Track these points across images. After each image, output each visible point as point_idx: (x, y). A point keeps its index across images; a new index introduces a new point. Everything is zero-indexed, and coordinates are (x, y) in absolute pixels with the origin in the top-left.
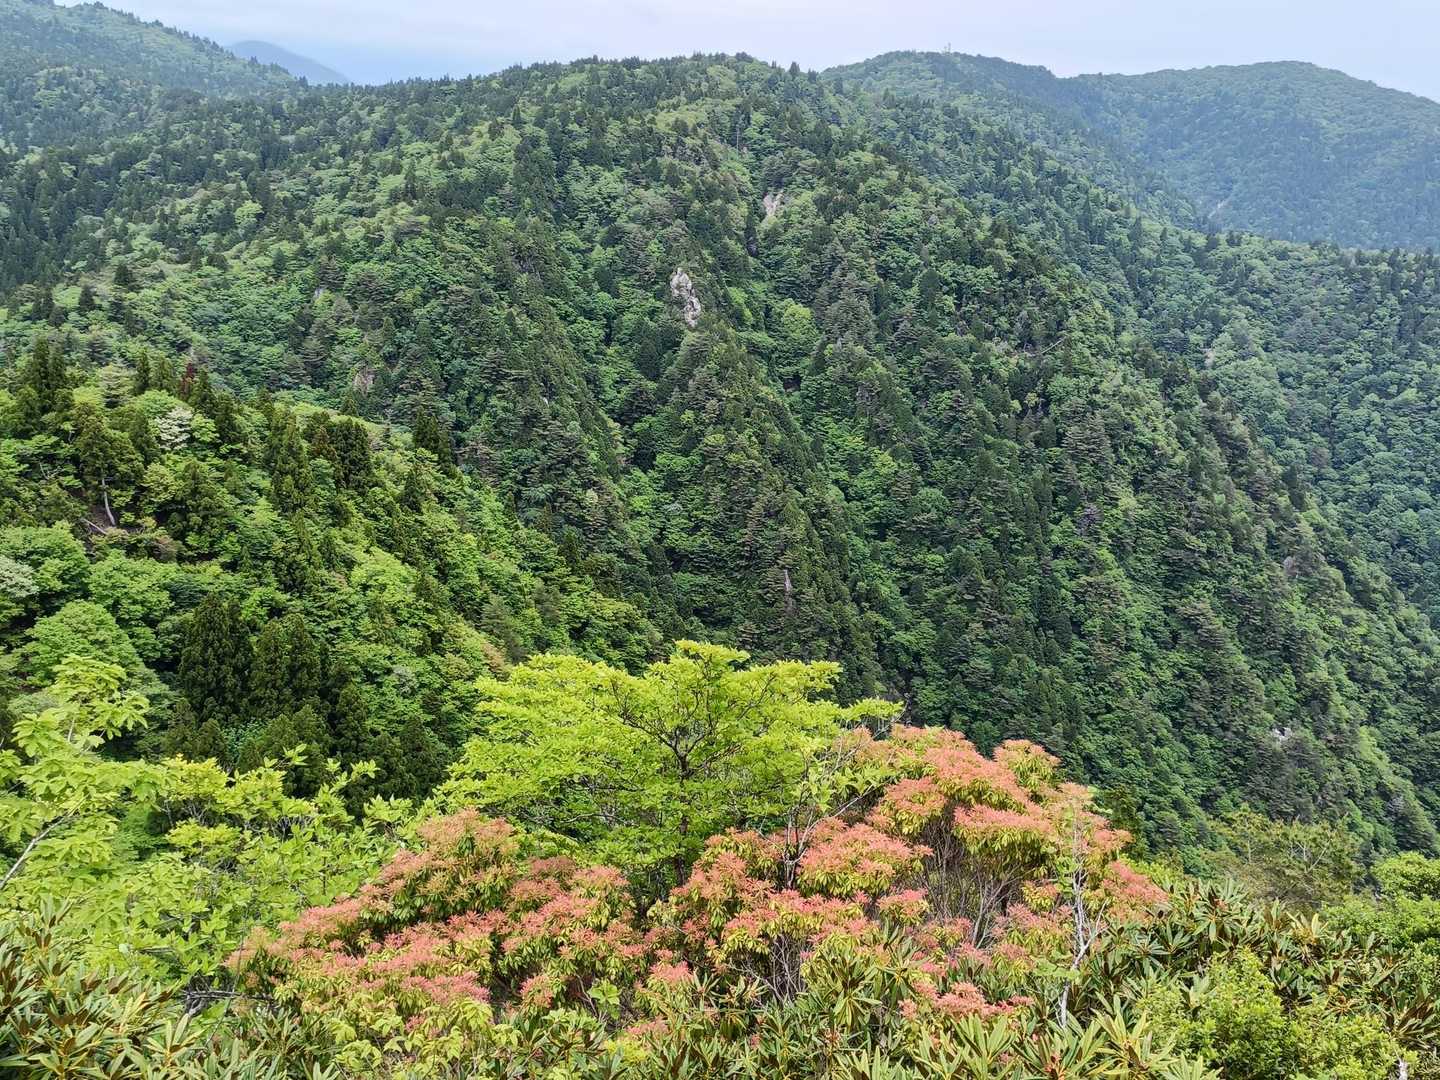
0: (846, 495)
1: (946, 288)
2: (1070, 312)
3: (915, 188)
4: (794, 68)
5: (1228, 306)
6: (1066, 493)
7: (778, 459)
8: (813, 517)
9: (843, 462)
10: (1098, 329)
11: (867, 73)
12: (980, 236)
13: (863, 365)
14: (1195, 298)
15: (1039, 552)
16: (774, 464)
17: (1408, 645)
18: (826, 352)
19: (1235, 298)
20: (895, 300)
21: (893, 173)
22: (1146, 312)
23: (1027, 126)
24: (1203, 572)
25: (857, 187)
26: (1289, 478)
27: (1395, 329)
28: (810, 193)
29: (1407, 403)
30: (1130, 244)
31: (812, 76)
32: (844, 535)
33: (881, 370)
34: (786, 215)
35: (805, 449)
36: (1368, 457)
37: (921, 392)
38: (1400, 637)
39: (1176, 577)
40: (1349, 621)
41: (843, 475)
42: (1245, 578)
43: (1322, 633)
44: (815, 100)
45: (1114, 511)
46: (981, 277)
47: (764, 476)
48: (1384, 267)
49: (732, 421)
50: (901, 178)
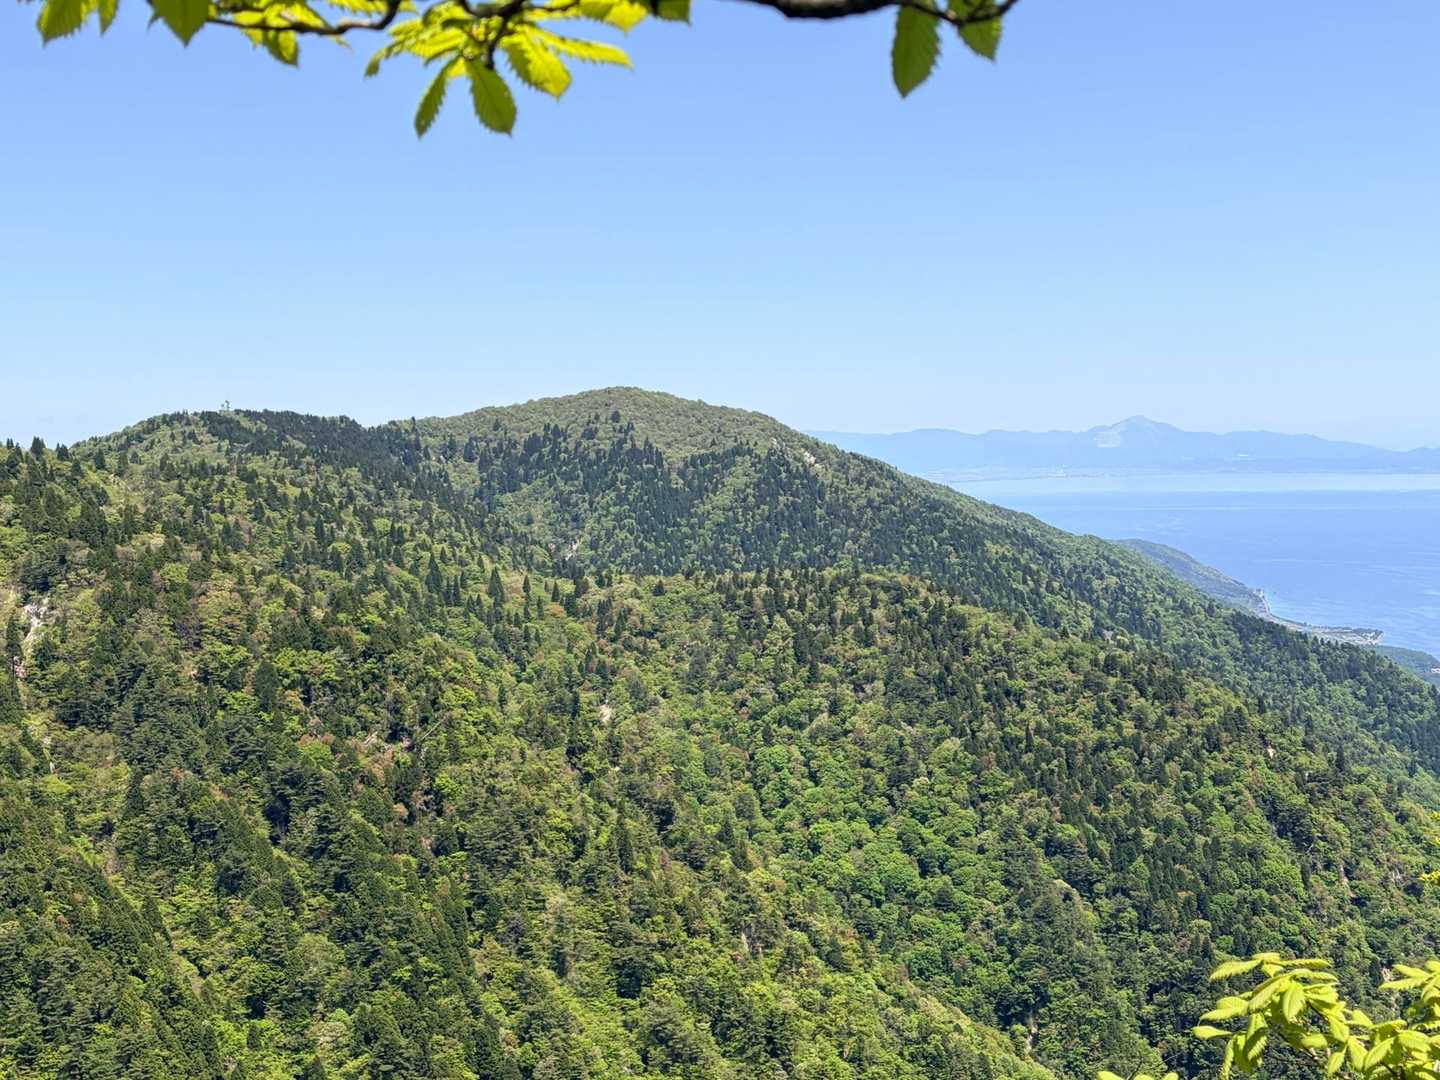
0: (200, 968)
1: (286, 681)
2: (444, 687)
3: (226, 568)
4: (38, 445)
5: (614, 654)
6: (479, 906)
7: (99, 940)
8: (160, 1006)
9: (188, 925)
10: (480, 701)
11: (128, 443)
12: (318, 614)
13: (197, 794)
14: (575, 650)
15: (464, 986)
16: (95, 947)
17: (894, 1005)
18: (143, 785)
19: (619, 645)
20: (223, 707)
21: (194, 554)
22: (524, 675)
23: (343, 484)
24: (660, 970)
25: (150, 576)
26: (725, 836)
27: (791, 652)
28: (89, 592)
29: (820, 729)
30: (491, 601)
31: (62, 453)
32: (206, 1022)
33: (219, 797)
34: (61, 622)
35: (135, 917)
36: (798, 798)
37: (278, 816)
38: (885, 998)
39: (630, 981)
40: (827, 992)
41: (191, 942)
42: (706, 964)
43: (804, 1012)
44: (72, 481)
45: (543, 916)
46: (327, 664)
47: (83, 965)
48: (763, 589)
49: (26, 900)
50: (205, 557)
